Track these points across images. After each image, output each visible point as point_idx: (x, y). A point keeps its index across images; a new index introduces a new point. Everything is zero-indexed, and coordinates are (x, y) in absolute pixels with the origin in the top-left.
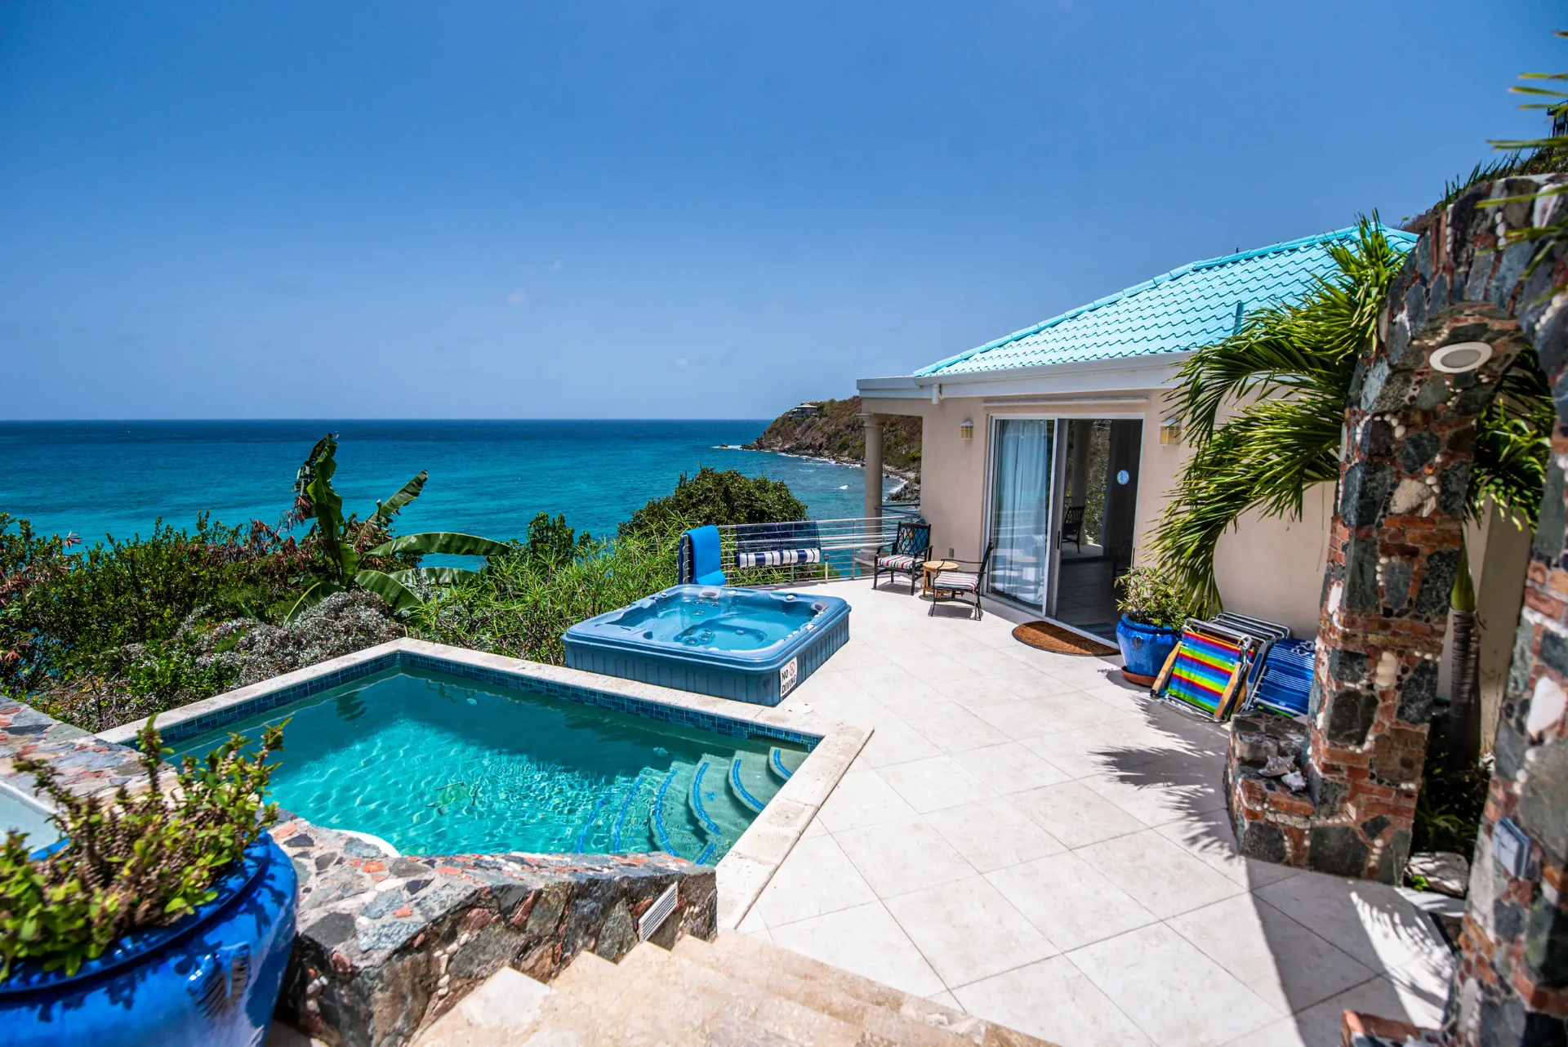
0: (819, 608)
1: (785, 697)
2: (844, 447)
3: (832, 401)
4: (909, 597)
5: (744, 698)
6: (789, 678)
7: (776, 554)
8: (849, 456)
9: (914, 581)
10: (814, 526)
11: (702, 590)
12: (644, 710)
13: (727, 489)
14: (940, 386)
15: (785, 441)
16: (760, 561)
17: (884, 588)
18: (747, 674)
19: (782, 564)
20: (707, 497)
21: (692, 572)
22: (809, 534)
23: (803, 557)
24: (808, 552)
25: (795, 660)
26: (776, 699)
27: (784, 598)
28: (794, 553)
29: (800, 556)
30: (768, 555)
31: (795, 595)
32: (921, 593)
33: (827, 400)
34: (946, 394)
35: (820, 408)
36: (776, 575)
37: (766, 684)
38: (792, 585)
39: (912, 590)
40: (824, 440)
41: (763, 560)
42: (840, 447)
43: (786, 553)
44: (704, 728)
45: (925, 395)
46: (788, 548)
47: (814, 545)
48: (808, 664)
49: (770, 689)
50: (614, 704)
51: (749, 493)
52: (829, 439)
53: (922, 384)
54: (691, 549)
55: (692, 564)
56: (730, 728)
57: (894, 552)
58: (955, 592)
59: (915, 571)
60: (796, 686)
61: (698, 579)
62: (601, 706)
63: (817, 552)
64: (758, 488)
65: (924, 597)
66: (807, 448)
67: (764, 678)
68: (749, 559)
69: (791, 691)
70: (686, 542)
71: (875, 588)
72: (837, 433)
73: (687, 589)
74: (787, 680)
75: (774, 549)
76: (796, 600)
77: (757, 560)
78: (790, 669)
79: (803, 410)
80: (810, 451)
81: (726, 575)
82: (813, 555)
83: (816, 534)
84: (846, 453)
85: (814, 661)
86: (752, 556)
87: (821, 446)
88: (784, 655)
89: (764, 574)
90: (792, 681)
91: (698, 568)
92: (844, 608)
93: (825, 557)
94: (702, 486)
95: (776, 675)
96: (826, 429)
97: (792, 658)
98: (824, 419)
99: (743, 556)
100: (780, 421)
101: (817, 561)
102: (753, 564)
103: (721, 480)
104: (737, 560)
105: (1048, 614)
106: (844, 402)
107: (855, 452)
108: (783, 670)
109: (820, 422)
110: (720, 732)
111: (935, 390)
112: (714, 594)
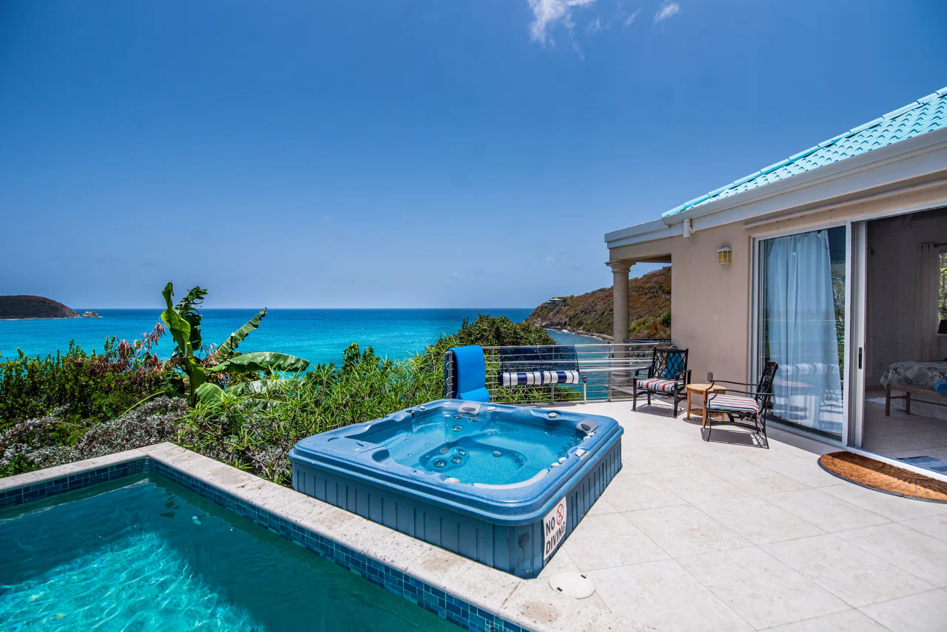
0: (587, 428)
1: (550, 558)
2: (580, 324)
3: (572, 297)
4: (672, 419)
5: (490, 561)
6: (557, 527)
7: (537, 374)
8: (583, 330)
9: (676, 404)
10: (572, 350)
11: (461, 406)
12: (356, 564)
13: (498, 329)
14: (691, 220)
15: (543, 321)
16: (522, 381)
17: (643, 410)
18: (495, 525)
19: (542, 385)
20: (483, 336)
21: (455, 388)
22: (569, 358)
23: (562, 378)
24: (568, 373)
25: (564, 501)
26: (537, 563)
27: (546, 416)
28: (555, 374)
29: (560, 377)
30: (529, 375)
31: (558, 413)
32: (685, 415)
33: (569, 295)
34: (697, 227)
35: (564, 300)
36: (536, 394)
37: (522, 541)
38: (552, 405)
39: (675, 413)
40: (567, 320)
41: (525, 379)
42: (578, 324)
43: (547, 374)
44: (428, 608)
45: (675, 232)
46: (549, 370)
47: (572, 367)
48: (580, 504)
49: (528, 548)
50: (323, 547)
51: (515, 333)
52: (570, 319)
53: (670, 223)
54: (455, 365)
55: (455, 380)
56: (465, 614)
57: (651, 375)
58: (733, 415)
59: (677, 395)
60: (566, 537)
61: (462, 395)
62: (308, 548)
63: (576, 373)
64: (524, 330)
65: (688, 419)
66: (557, 325)
67: (521, 533)
68: (510, 378)
69: (558, 548)
70: (451, 358)
71: (634, 409)
72: (575, 316)
73: (447, 403)
74: (553, 533)
75: (535, 370)
76: (559, 418)
77: (519, 379)
78: (558, 515)
79: (554, 302)
80: (559, 327)
81: (491, 393)
82: (572, 376)
83: (574, 357)
84: (582, 328)
85: (587, 497)
86: (515, 376)
87: (565, 324)
88: (548, 495)
89: (526, 394)
90: (560, 532)
91: (462, 384)
92: (615, 430)
93: (583, 378)
94: (479, 327)
95: (538, 526)
96: (568, 313)
97: (560, 499)
98: (567, 307)
99: (506, 375)
100: (540, 309)
101: (576, 382)
102: (515, 383)
103: (494, 322)
104: (501, 380)
105: (851, 443)
106: (580, 297)
107: (587, 327)
108: (547, 520)
109: (565, 309)
110: (449, 619)
111: (686, 224)
112: (474, 410)
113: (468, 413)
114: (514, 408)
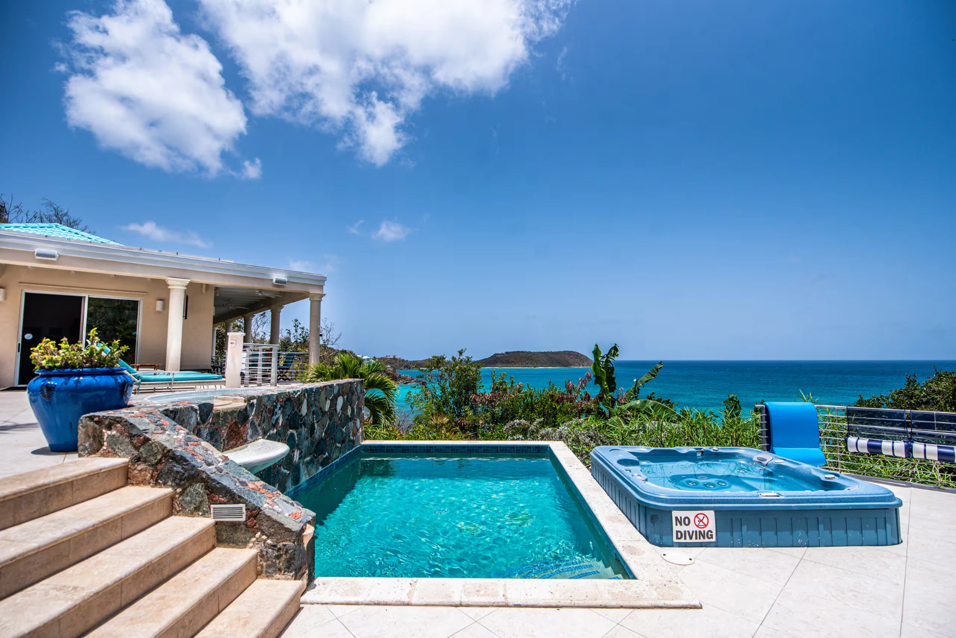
1: (685, 546)
6: (694, 528)
7: (900, 444)
11: (757, 456)
16: (874, 449)
18: (639, 504)
21: (769, 441)
23: (946, 456)
25: (707, 513)
26: (666, 541)
27: (822, 476)
28: (932, 448)
29: (941, 454)
30: (886, 444)
31: (837, 475)
37: (652, 519)
41: (879, 447)
43: (918, 446)
49: (657, 526)
54: (768, 418)
60: (717, 546)
67: (652, 513)
68: (856, 443)
70: (763, 411)
73: (744, 451)
74: (688, 528)
76: (834, 480)
77: (870, 446)
85: (769, 534)
86: (864, 442)
90: (701, 533)
95: (667, 515)
97: (701, 509)
99: (852, 440)
102: (863, 450)
108: (677, 514)
112: (765, 460)
113: (760, 463)
114: (798, 464)
